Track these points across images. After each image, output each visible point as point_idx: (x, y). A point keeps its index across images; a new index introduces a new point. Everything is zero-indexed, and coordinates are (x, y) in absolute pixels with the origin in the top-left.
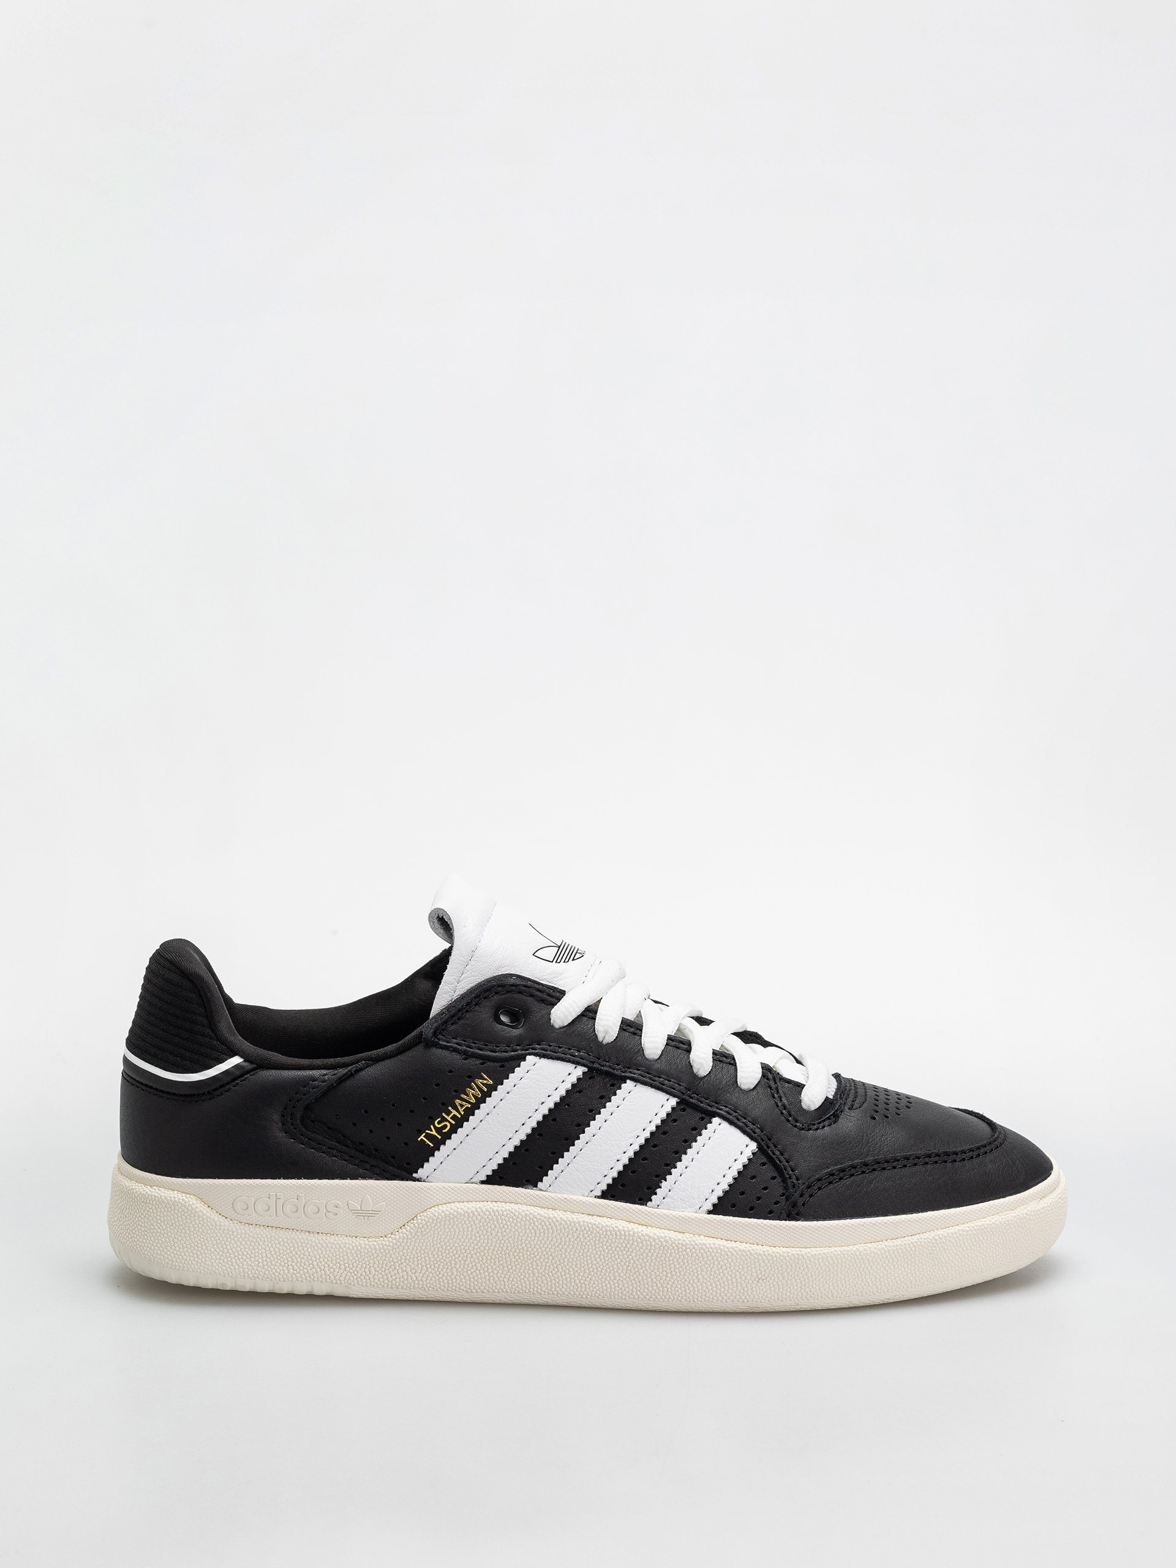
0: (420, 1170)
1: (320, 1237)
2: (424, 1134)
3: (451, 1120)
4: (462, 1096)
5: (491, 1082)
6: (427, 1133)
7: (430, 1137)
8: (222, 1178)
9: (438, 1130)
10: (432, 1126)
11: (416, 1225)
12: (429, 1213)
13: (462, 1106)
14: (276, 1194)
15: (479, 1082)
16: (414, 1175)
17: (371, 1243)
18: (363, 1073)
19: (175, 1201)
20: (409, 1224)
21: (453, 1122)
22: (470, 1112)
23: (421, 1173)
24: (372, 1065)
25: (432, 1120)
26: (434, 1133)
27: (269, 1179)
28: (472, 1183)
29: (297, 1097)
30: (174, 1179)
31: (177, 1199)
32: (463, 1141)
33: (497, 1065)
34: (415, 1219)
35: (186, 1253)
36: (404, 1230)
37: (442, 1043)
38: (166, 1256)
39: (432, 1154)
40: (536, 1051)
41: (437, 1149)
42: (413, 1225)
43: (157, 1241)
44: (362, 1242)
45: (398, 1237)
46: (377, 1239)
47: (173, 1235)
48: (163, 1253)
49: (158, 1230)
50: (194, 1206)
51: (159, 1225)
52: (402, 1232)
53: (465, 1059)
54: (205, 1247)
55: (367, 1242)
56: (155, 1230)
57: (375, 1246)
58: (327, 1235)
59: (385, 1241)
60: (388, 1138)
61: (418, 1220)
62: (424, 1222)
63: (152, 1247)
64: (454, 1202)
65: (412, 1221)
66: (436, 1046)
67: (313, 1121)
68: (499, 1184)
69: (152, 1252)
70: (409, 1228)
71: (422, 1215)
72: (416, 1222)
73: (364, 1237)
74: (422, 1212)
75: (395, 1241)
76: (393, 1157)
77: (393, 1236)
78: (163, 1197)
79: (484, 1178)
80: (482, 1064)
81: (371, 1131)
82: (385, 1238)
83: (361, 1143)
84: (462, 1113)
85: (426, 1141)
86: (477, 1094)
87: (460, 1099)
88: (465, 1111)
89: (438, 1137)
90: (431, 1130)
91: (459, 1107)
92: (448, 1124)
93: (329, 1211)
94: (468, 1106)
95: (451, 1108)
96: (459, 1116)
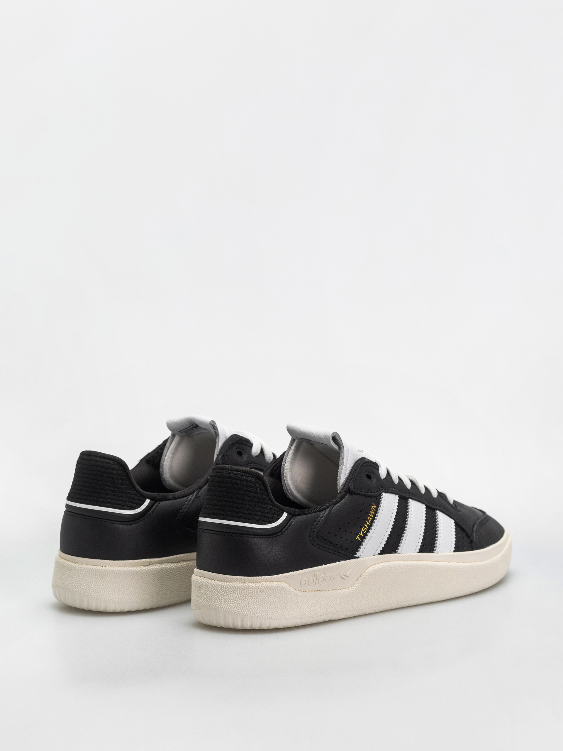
1: (330, 591)
2: (358, 535)
4: (369, 515)
5: (375, 507)
6: (360, 535)
7: (360, 536)
8: (295, 571)
9: (363, 532)
10: (361, 531)
11: (363, 578)
12: (367, 572)
15: (372, 507)
16: (356, 556)
17: (348, 591)
20: (360, 579)
21: (368, 528)
22: (372, 522)
23: (358, 554)
24: (334, 506)
25: (361, 527)
26: (361, 534)
27: (313, 567)
28: (376, 555)
29: (314, 527)
30: (272, 576)
31: (278, 585)
32: (372, 536)
33: (375, 499)
34: (362, 575)
35: (283, 611)
36: (358, 582)
37: (356, 492)
38: (274, 614)
39: (361, 544)
40: (384, 490)
41: (362, 541)
42: (361, 579)
43: (268, 608)
44: (344, 591)
45: (357, 586)
46: (349, 589)
47: (277, 604)
48: (272, 613)
49: (269, 603)
50: (286, 587)
51: (269, 600)
52: (358, 583)
53: (365, 498)
54: (290, 606)
55: (346, 591)
56: (267, 603)
57: (349, 592)
58: (333, 590)
59: (352, 589)
60: (346, 540)
61: (363, 576)
62: (366, 576)
63: (266, 612)
64: (373, 565)
65: (360, 577)
66: (355, 493)
67: (318, 538)
68: (385, 554)
69: (266, 614)
70: (360, 580)
71: (364, 573)
72: (362, 577)
73: (345, 589)
74: (364, 572)
75: (356, 588)
76: (347, 549)
77: (354, 586)
78: (271, 586)
79: (380, 552)
80: (371, 499)
81: (341, 538)
82: (352, 587)
83: (336, 544)
84: (370, 523)
85: (359, 538)
86: (373, 513)
87: (369, 517)
88: (370, 522)
89: (363, 536)
90: (361, 533)
91: (369, 520)
92: (366, 529)
93: (334, 579)
94: (372, 519)
95: (367, 521)
96: (369, 524)
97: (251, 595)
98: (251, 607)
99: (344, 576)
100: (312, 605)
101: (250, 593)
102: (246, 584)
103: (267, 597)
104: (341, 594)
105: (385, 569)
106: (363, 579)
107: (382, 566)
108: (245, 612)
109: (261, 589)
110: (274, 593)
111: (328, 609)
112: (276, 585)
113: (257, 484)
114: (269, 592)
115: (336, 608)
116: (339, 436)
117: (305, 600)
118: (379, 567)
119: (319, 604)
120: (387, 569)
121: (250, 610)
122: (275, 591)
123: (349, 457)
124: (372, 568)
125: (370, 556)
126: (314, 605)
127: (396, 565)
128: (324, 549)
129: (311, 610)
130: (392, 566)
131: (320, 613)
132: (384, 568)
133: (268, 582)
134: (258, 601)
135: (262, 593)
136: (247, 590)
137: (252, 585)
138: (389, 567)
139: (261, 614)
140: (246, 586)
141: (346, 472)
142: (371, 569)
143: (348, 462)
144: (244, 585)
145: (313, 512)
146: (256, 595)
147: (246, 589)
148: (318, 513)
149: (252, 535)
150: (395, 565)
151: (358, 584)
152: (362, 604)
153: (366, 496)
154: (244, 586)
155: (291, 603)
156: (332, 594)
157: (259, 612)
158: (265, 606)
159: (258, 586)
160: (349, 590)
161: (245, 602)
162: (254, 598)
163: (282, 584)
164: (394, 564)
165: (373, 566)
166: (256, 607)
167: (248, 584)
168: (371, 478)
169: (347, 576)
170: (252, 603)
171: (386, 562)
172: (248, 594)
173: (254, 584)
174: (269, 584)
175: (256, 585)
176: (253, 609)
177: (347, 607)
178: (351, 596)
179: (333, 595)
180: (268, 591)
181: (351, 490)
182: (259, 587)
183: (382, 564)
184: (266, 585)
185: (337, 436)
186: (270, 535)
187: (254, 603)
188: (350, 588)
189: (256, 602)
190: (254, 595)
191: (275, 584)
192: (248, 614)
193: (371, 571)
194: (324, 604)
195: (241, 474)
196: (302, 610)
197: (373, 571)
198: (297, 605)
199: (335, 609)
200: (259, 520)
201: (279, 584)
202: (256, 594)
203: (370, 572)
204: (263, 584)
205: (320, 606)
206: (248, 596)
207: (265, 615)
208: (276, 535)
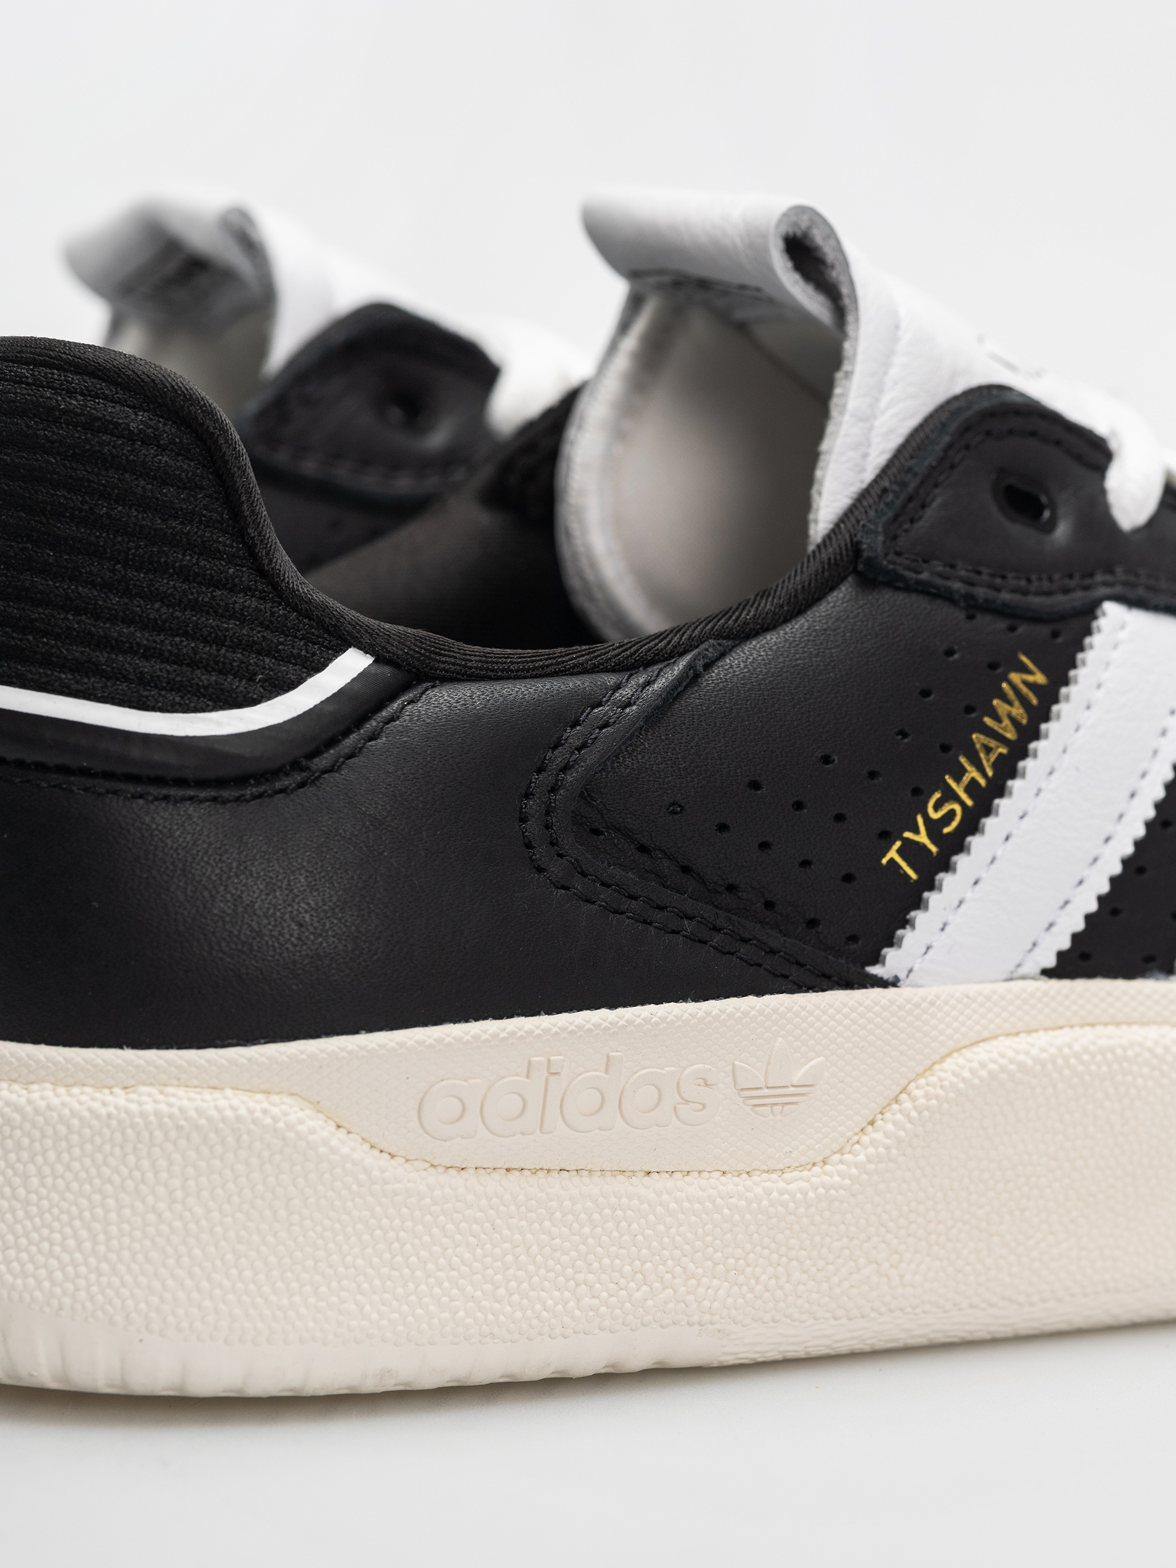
0: (890, 954)
1: (660, 1182)
2: (898, 844)
3: (964, 796)
4: (988, 721)
5: (1039, 678)
6: (906, 841)
7: (911, 851)
8: (380, 1029)
9: (934, 828)
10: (920, 820)
11: (914, 1114)
12: (942, 1074)
13: (988, 750)
14: (549, 1061)
15: (1015, 677)
16: (875, 970)
17: (793, 1186)
18: (716, 674)
19: (238, 1119)
20: (888, 1115)
21: (969, 802)
22: (1006, 769)
23: (893, 962)
24: (733, 647)
25: (920, 795)
26: (923, 838)
27: (519, 1015)
28: (1024, 978)
29: (559, 757)
30: (211, 1053)
31: (243, 1111)
32: (999, 853)
33: (1045, 630)
34: (904, 1096)
35: (280, 1284)
36: (878, 1136)
37: (907, 573)
38: (208, 1303)
39: (918, 903)
40: (1118, 589)
41: (931, 885)
42: (899, 1116)
43: (171, 1262)
44: (768, 1184)
45: (862, 1158)
46: (806, 1173)
47: (232, 1234)
48: (195, 1295)
49: (178, 1224)
50: (301, 1127)
51: (178, 1207)
52: (874, 1143)
53: (971, 617)
54: (335, 1257)
55: (781, 1184)
56: (164, 1228)
57: (805, 1194)
58: (677, 1175)
59: (826, 1178)
60: (806, 863)
61: (914, 1099)
62: (934, 1102)
63: (157, 1284)
64: (996, 1037)
65: (895, 1107)
66: (893, 582)
67: (596, 832)
68: (1090, 974)
69: (155, 1300)
70: (890, 1127)
71: (922, 1081)
72: (908, 1105)
73: (774, 1176)
74: (921, 1075)
75: (854, 1171)
76: (812, 923)
77: (848, 1157)
78: (192, 1113)
79: (1051, 962)
80: (1012, 629)
81: (764, 846)
82: (828, 1168)
83: (731, 888)
84: (990, 773)
85: (903, 864)
86: (1018, 711)
87: (981, 732)
88: (994, 766)
89: (934, 849)
90: (916, 831)
91: (982, 755)
92: (957, 808)
93: (687, 1102)
94: (1003, 750)
95: (963, 760)
96: (982, 782)
97: (60, 1169)
98: (57, 1249)
99: (766, 1092)
100: (509, 1258)
101: (52, 1155)
102: (35, 1096)
103: (161, 1190)
104: (743, 1203)
105: (1081, 1068)
106: (908, 1116)
107: (1053, 1050)
108: (15, 1277)
109: (123, 1133)
110: (217, 1163)
111: (638, 1295)
112: (229, 1113)
113: (158, 446)
114: (177, 1157)
115: (701, 1290)
116: (831, 234)
117: (450, 1227)
118: (1034, 1051)
119: (566, 1258)
120: (1093, 1068)
121: (46, 1266)
122: (219, 1149)
123: (893, 372)
124: (982, 1053)
125: (982, 982)
126: (523, 1258)
127: (1159, 1051)
128: (623, 908)
129: (501, 1291)
130: (1130, 1053)
131: (566, 1319)
132: (1073, 1061)
133: (181, 1092)
134: (99, 1211)
135: (131, 1159)
136: (37, 1134)
137: (68, 1099)
138: (1109, 1056)
139: (118, 1295)
140: (29, 1109)
141: (865, 456)
142: (970, 1061)
143: (886, 399)
144: (23, 1101)
145: (575, 666)
146: (93, 1171)
147: (27, 1126)
148: (611, 679)
149: (95, 776)
150: (1149, 1050)
151: (871, 1150)
152: (902, 1276)
153: (973, 607)
154: (18, 1109)
155: (340, 1238)
156: (665, 1197)
157: (104, 1279)
158: (147, 1243)
159: (103, 1111)
160: (804, 1185)
161: (20, 1214)
162: (75, 1185)
163: (275, 1110)
164: (1149, 1044)
165: (994, 1043)
166: (88, 1245)
167: (49, 1093)
168: (1040, 509)
169: (792, 1090)
170: (65, 1217)
171: (1092, 1025)
172: (39, 1159)
173: (84, 1098)
174: (185, 1103)
175: (96, 1105)
176: (66, 1257)
177: (788, 1286)
178: (817, 1218)
179: (673, 1205)
180: (169, 1147)
181: (865, 554)
182: (109, 1116)
183: (1063, 1037)
184: (163, 1107)
185: (818, 237)
186: (221, 783)
187: (77, 1223)
188: (816, 1169)
189: (87, 1214)
190: (76, 1165)
191: (222, 1103)
192: (37, 1294)
193: (972, 1071)
194: (606, 1261)
195: (57, 384)
196: (423, 1287)
197: (984, 1073)
198: (387, 1256)
199: (690, 1298)
200: (143, 681)
201: (252, 1104)
202: (88, 1161)
203: (964, 1080)
204: (145, 1098)
205: (570, 1271)
206: (39, 1171)
207: (143, 1306)
208: (262, 789)
